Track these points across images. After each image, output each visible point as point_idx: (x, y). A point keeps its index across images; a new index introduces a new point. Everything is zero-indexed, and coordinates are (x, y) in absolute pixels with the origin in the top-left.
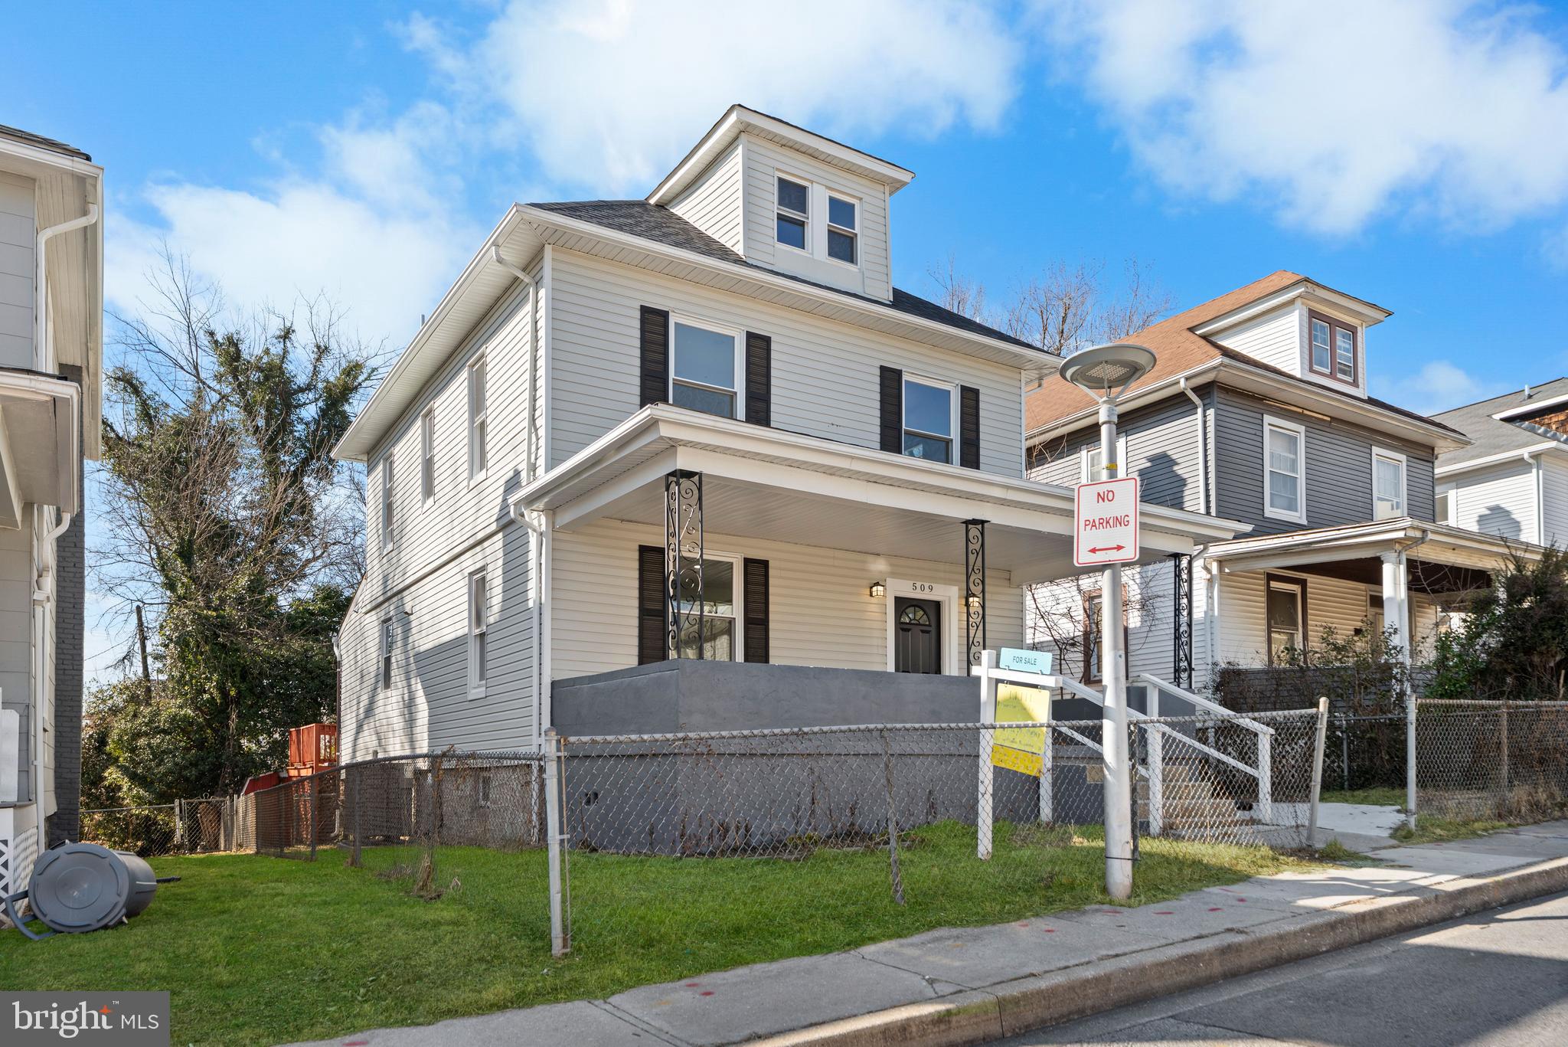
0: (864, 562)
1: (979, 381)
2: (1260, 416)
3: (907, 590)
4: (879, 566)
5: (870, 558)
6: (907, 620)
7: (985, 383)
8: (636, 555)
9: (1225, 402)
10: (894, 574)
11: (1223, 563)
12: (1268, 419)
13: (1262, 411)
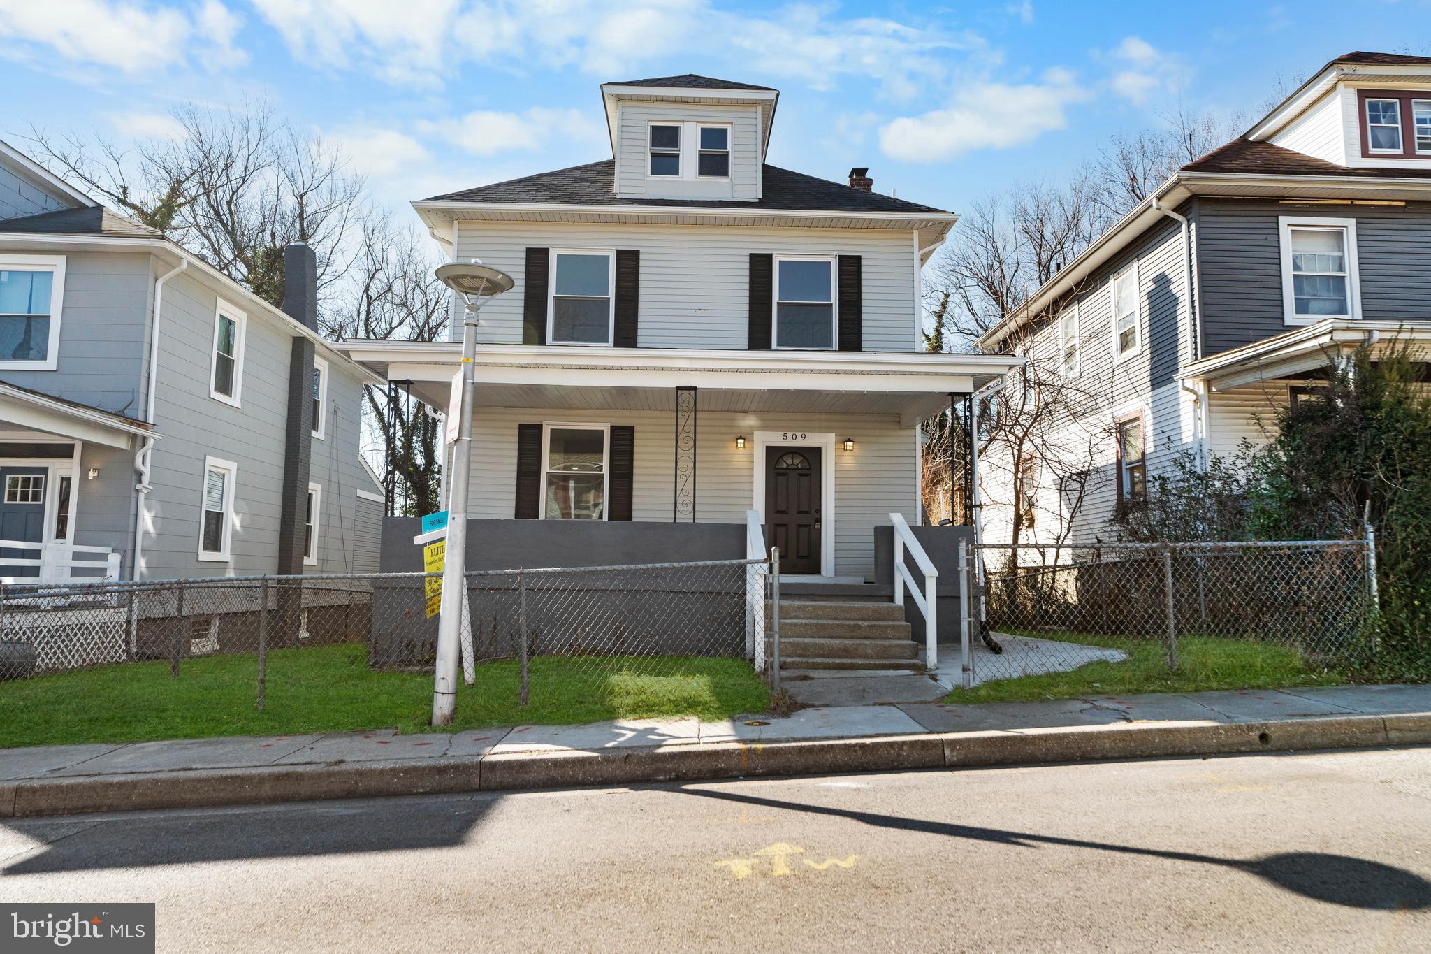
0: (734, 420)
1: (859, 248)
2: (1274, 219)
3: (777, 439)
4: (750, 421)
5: (739, 416)
6: (785, 466)
7: (864, 249)
8: (517, 432)
9: (1215, 213)
10: (764, 428)
11: (1212, 382)
12: (1284, 221)
13: (1276, 214)
